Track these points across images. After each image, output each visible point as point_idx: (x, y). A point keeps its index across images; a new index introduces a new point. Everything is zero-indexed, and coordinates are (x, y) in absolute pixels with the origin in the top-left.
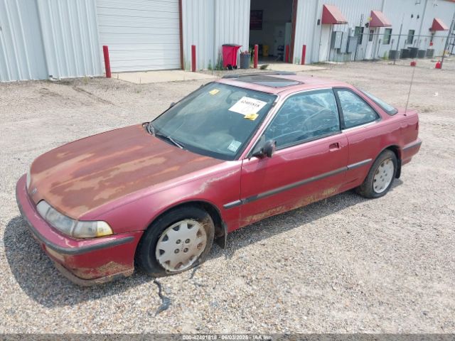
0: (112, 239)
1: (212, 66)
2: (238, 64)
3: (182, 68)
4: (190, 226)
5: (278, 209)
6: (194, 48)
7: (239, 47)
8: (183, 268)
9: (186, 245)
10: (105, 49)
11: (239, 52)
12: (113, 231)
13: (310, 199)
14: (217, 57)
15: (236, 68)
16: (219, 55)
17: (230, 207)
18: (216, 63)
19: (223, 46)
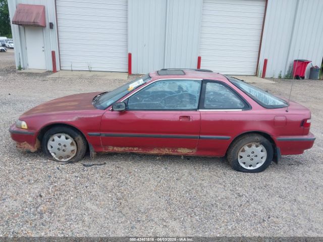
0: (26, 131)
1: (283, 76)
2: (306, 76)
3: (256, 75)
4: (67, 138)
5: (135, 149)
6: (266, 61)
7: (308, 63)
8: (63, 160)
9: (64, 148)
10: (199, 59)
11: (308, 67)
12: (28, 127)
13: (166, 151)
14: (287, 69)
15: (303, 78)
16: (290, 67)
17: (92, 135)
18: (286, 73)
19: (295, 61)
